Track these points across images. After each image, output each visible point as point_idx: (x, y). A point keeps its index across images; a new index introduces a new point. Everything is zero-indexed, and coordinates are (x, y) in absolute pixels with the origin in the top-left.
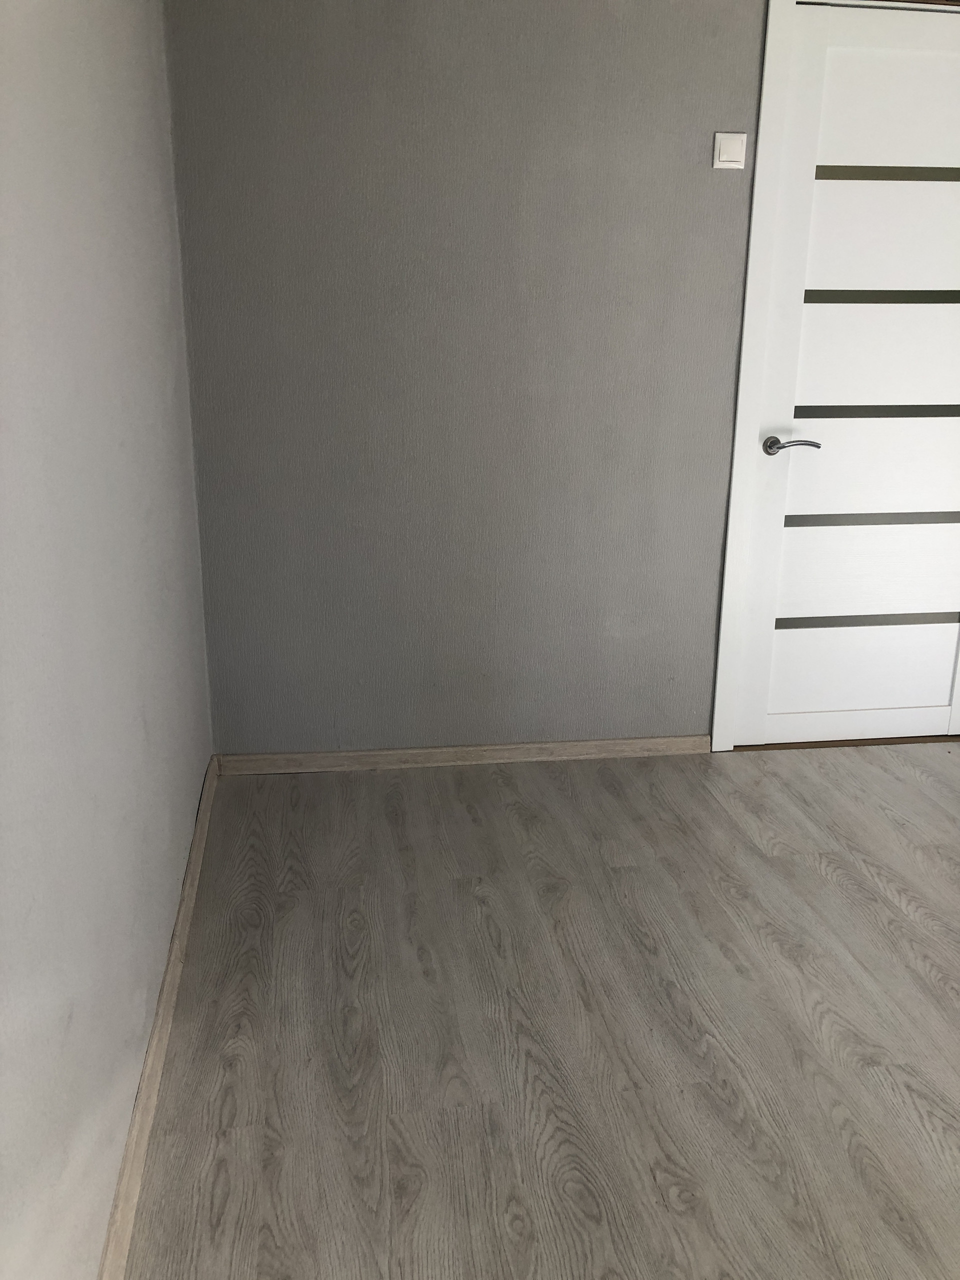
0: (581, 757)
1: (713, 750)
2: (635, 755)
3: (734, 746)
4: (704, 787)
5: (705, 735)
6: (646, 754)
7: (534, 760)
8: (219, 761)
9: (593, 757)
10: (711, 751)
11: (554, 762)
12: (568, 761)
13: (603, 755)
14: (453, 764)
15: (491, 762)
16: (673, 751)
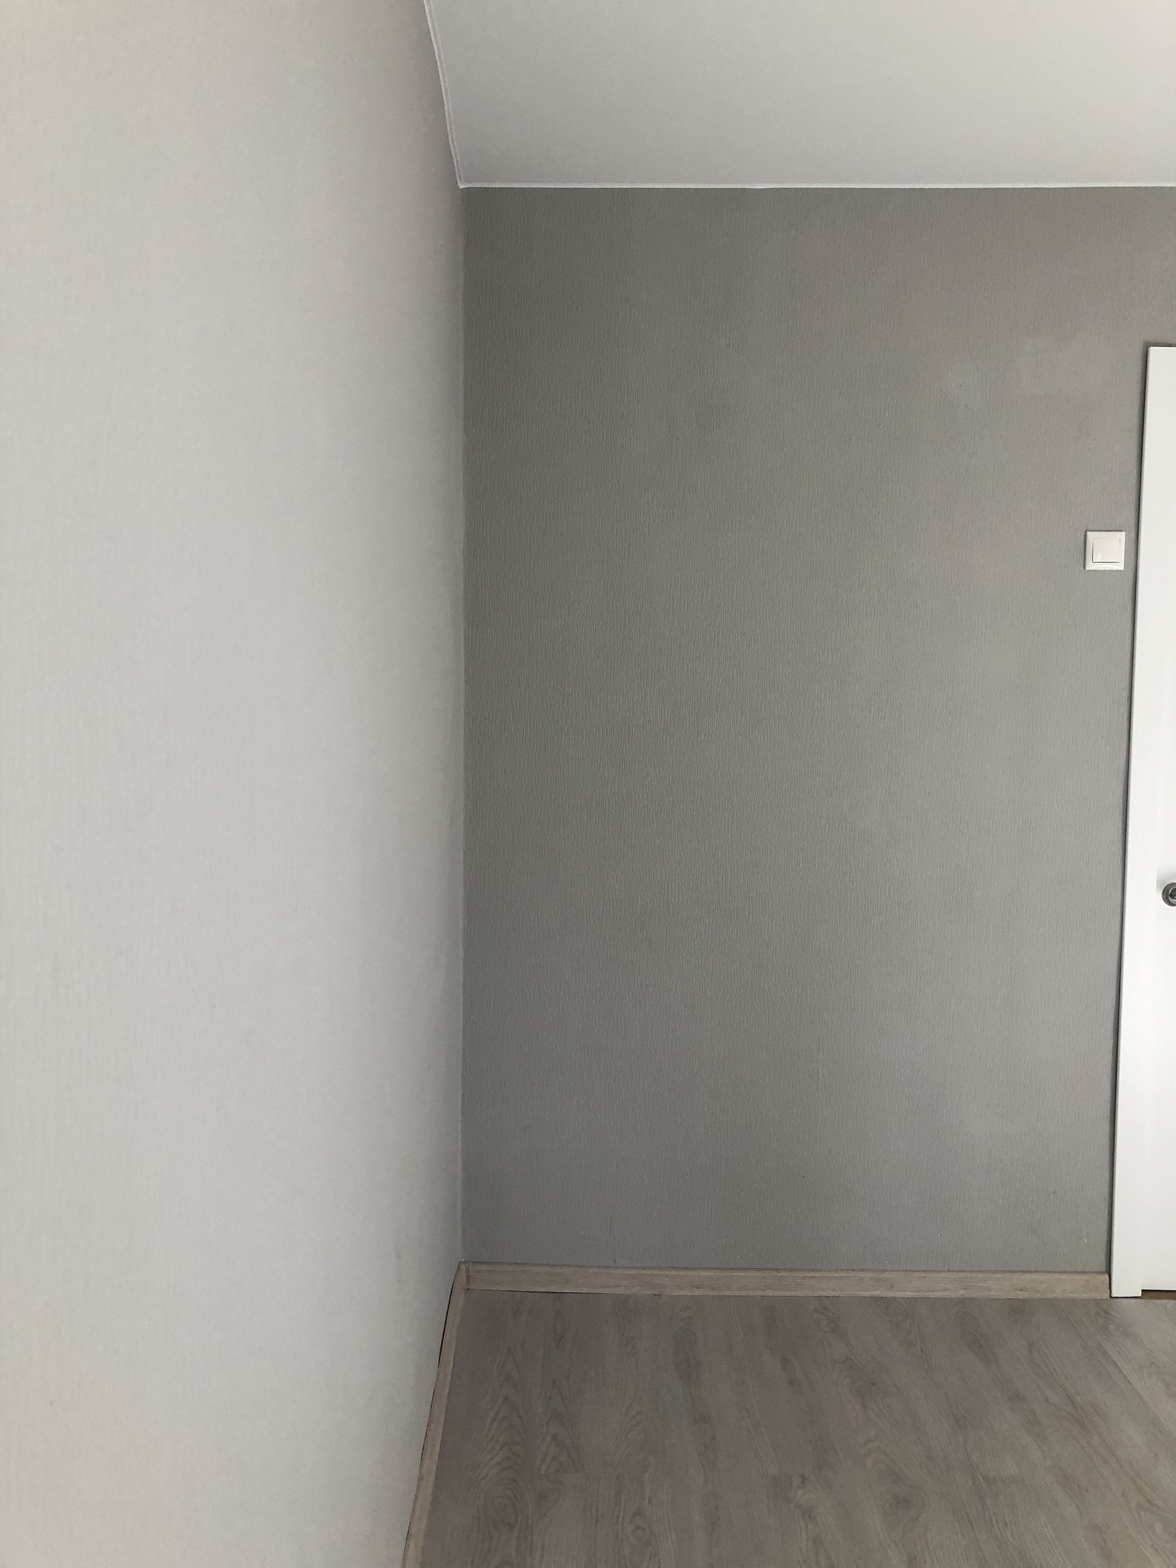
0: (932, 1295)
1: (1114, 1295)
2: (1006, 1296)
3: (1143, 1291)
4: (1105, 1353)
5: (1102, 1273)
6: (1021, 1295)
7: (868, 1294)
8: (467, 1270)
9: (947, 1294)
10: (1111, 1297)
11: (895, 1299)
12: (915, 1299)
13: (961, 1293)
14: (760, 1293)
15: (810, 1294)
16: (1058, 1294)
